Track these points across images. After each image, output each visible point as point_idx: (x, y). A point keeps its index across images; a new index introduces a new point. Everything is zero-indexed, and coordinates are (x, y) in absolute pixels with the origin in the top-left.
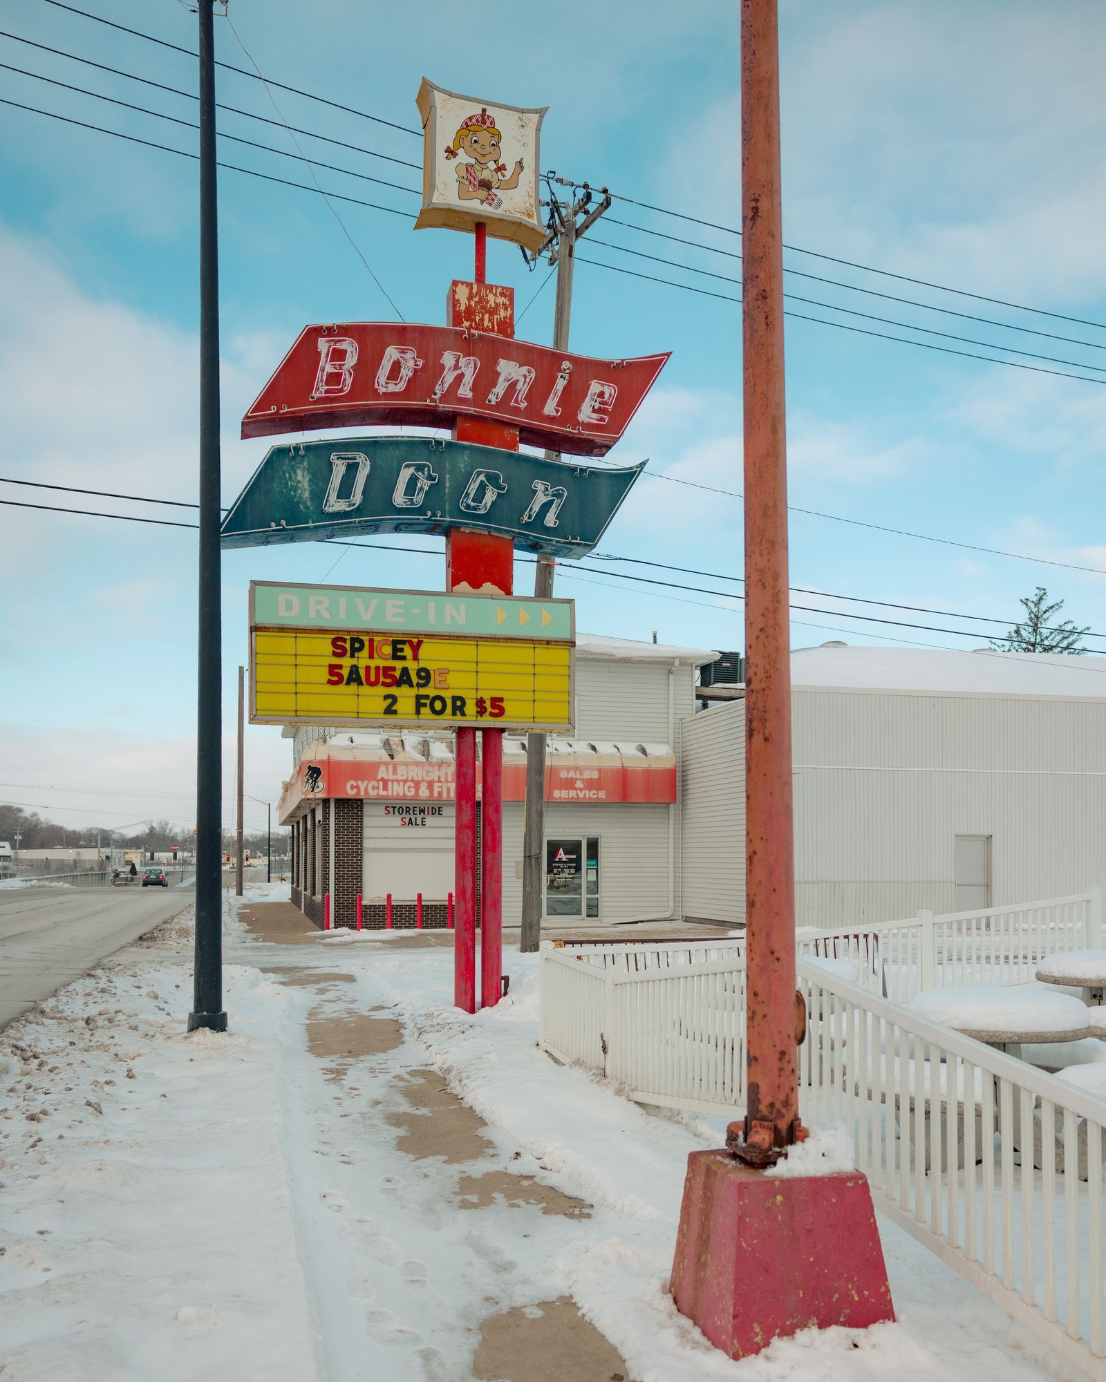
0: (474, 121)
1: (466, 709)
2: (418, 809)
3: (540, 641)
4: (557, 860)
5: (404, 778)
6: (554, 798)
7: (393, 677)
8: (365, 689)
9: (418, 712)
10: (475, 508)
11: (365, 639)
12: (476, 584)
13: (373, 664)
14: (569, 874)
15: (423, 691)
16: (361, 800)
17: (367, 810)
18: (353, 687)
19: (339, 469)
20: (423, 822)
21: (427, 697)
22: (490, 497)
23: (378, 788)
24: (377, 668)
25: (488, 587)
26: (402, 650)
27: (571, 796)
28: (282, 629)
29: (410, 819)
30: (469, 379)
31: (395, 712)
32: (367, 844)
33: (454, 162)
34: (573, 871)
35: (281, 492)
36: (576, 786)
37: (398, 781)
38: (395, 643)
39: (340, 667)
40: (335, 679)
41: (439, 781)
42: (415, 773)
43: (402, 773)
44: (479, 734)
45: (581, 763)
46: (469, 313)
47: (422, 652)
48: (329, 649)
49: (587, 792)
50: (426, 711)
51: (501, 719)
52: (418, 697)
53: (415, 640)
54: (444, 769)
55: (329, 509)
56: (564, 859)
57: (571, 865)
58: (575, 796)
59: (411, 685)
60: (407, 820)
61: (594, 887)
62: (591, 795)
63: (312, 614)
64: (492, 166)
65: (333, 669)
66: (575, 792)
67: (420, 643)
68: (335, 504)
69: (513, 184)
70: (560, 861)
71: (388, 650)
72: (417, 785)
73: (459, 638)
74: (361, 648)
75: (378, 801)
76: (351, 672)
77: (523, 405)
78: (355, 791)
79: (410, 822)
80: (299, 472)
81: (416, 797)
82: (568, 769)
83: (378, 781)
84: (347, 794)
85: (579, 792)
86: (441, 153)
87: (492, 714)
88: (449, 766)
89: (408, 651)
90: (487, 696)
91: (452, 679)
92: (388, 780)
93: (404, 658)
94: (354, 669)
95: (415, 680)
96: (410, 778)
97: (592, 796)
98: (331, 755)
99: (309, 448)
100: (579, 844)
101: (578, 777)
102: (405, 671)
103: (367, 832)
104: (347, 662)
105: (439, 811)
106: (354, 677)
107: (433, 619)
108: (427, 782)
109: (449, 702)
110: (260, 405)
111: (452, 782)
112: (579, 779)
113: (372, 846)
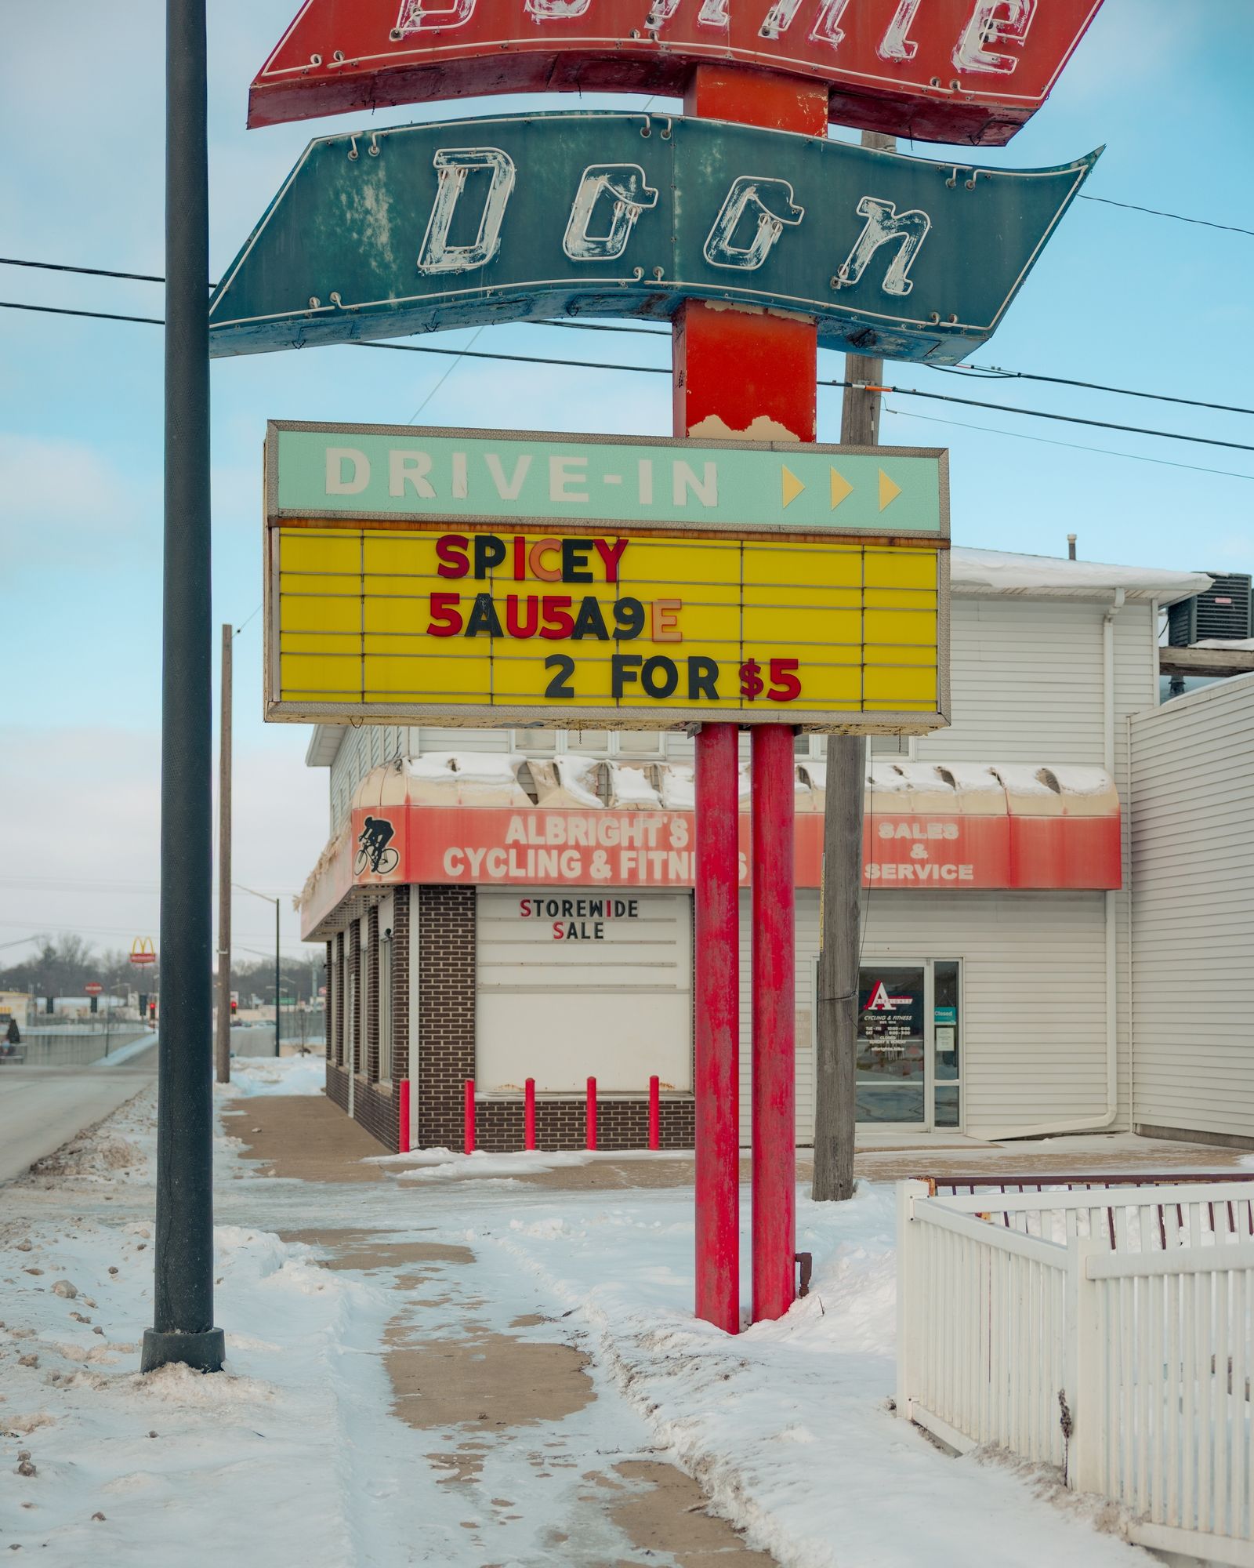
1: (720, 686)
2: (587, 905)
3: (875, 539)
4: (873, 1008)
5: (560, 841)
6: (868, 881)
7: (565, 619)
8: (508, 645)
9: (617, 693)
10: (736, 259)
11: (507, 538)
12: (738, 421)
13: (524, 590)
14: (899, 1037)
15: (627, 648)
16: (473, 887)
17: (486, 908)
18: (482, 643)
19: (452, 184)
20: (597, 931)
21: (635, 660)
22: (767, 236)
23: (506, 862)
24: (532, 601)
25: (763, 426)
26: (583, 561)
27: (901, 877)
28: (334, 521)
29: (572, 926)
31: (569, 693)
32: (486, 976)
34: (907, 1030)
35: (332, 234)
36: (913, 855)
37: (548, 849)
38: (568, 547)
39: (455, 598)
40: (444, 623)
41: (631, 847)
42: (581, 831)
43: (555, 830)
44: (745, 739)
45: (921, 808)
47: (628, 565)
48: (433, 561)
49: (936, 867)
50: (633, 689)
51: (793, 705)
52: (618, 661)
53: (611, 541)
54: (641, 822)
55: (431, 268)
56: (888, 1007)
57: (903, 1018)
58: (911, 876)
59: (603, 636)
60: (565, 928)
61: (950, 1060)
62: (944, 873)
63: (397, 489)
65: (440, 603)
66: (910, 868)
67: (621, 546)
68: (443, 258)
70: (880, 1011)
71: (553, 561)
72: (586, 855)
73: (703, 533)
74: (498, 559)
75: (505, 890)
76: (477, 611)
77: (837, 39)
78: (460, 868)
79: (572, 932)
80: (369, 192)
81: (584, 882)
82: (895, 821)
83: (507, 848)
84: (445, 874)
85: (918, 867)
87: (774, 696)
88: (651, 816)
89: (595, 564)
90: (763, 656)
91: (689, 623)
92: (528, 846)
93: (588, 578)
94: (484, 603)
95: (611, 624)
96: (572, 842)
97: (946, 876)
98: (412, 796)
99: (387, 140)
100: (919, 974)
101: (917, 835)
102: (590, 605)
103: (486, 953)
104: (468, 588)
105: (631, 909)
106: (484, 621)
107: (646, 495)
108: (606, 849)
109: (683, 670)
110: (287, 54)
111: (657, 849)
112: (920, 841)
113: (495, 983)
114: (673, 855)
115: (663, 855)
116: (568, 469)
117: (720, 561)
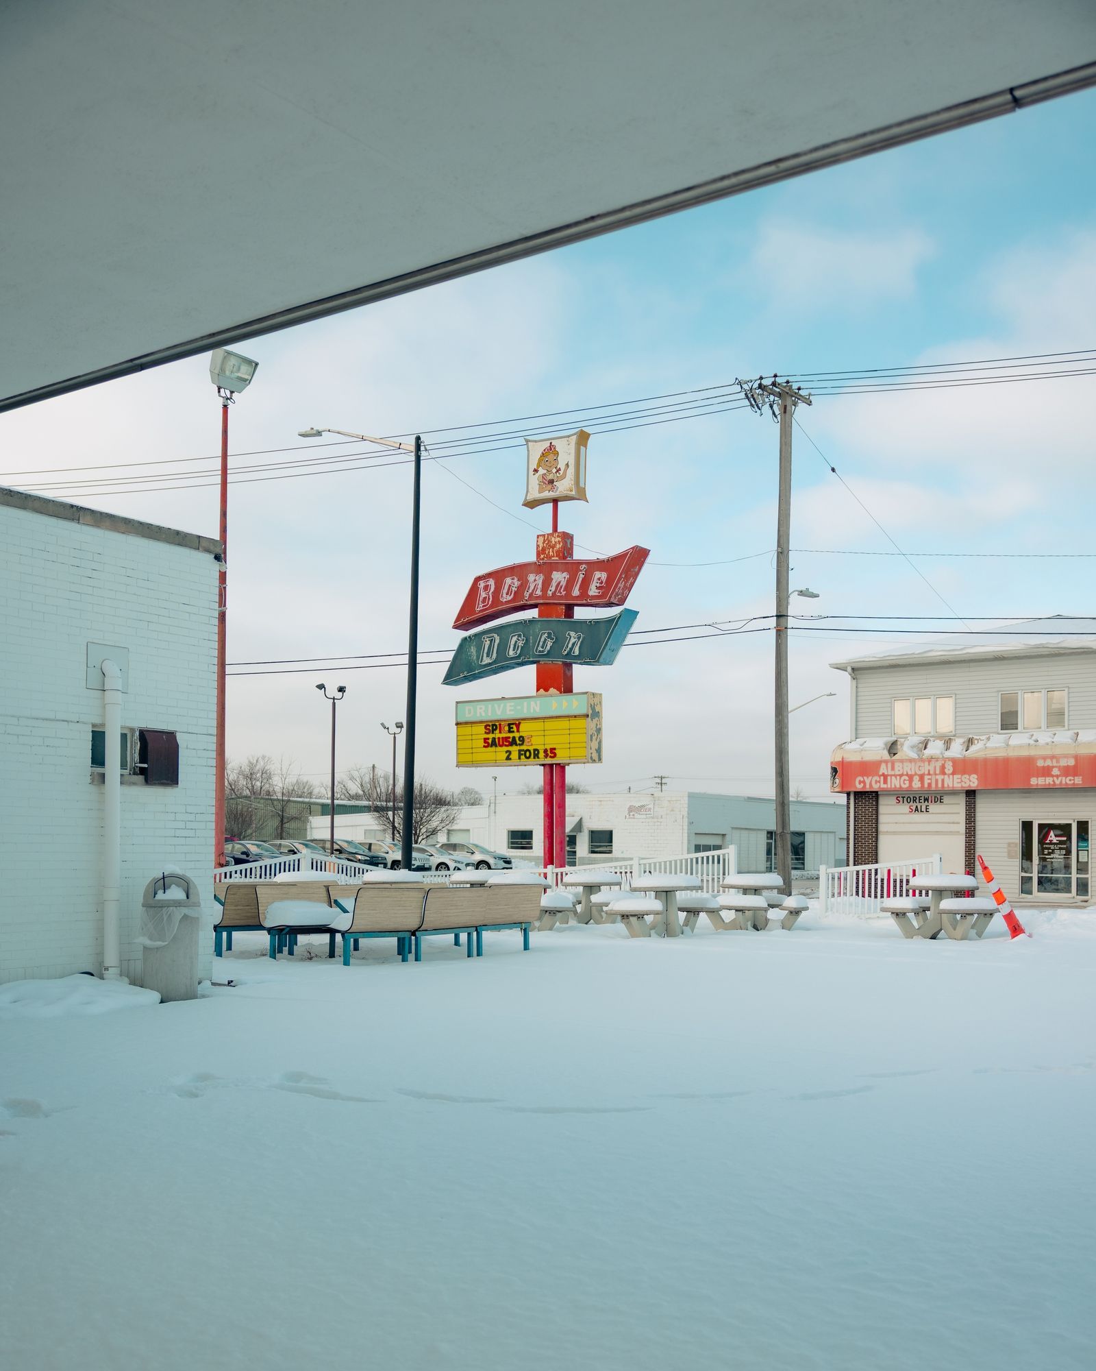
0: (546, 451)
1: (540, 755)
2: (923, 798)
3: (571, 716)
4: (1048, 841)
5: (900, 773)
6: (1032, 785)
7: (509, 741)
8: (499, 749)
9: (520, 758)
10: (543, 651)
11: (498, 724)
12: (546, 690)
13: (501, 736)
14: (1059, 855)
15: (521, 748)
16: (877, 792)
17: (883, 801)
18: (493, 748)
19: (487, 643)
20: (927, 809)
21: (523, 750)
22: (549, 644)
23: (879, 782)
24: (503, 738)
25: (552, 690)
26: (512, 728)
27: (1047, 783)
28: (466, 723)
29: (917, 807)
30: (540, 586)
31: (510, 759)
32: (882, 828)
33: (537, 475)
34: (1063, 852)
35: (465, 658)
36: (1053, 773)
37: (895, 776)
38: (509, 725)
39: (488, 739)
40: (486, 745)
41: (929, 774)
42: (909, 768)
43: (899, 768)
44: (554, 767)
45: (1057, 752)
46: (544, 550)
47: (521, 729)
48: (484, 730)
49: (1064, 778)
50: (523, 757)
51: (555, 759)
52: (520, 751)
53: (518, 722)
54: (933, 764)
55: (483, 663)
56: (1055, 841)
57: (1062, 846)
58: (1052, 783)
59: (516, 745)
60: (914, 808)
61: (1083, 868)
62: (1068, 781)
63: (478, 715)
64: (554, 470)
65: (486, 740)
66: (1051, 779)
67: (520, 723)
68: (486, 660)
69: (564, 477)
70: (1051, 843)
71: (507, 728)
72: (911, 778)
73: (536, 719)
74: (496, 729)
75: (889, 793)
76: (492, 741)
77: (564, 593)
78: (862, 785)
79: (917, 809)
80: (472, 647)
81: (909, 790)
82: (1045, 758)
83: (880, 776)
85: (1055, 778)
86: (531, 472)
87: (551, 757)
88: (937, 761)
89: (515, 729)
90: (548, 747)
91: (534, 741)
92: (888, 775)
93: (513, 732)
94: (494, 739)
95: (518, 742)
96: (905, 773)
97: (1068, 782)
98: (848, 757)
99: (476, 635)
100: (1070, 825)
101: (1055, 764)
102: (514, 738)
103: (882, 819)
104: (491, 736)
105: (941, 799)
106: (494, 744)
107: (525, 711)
108: (919, 775)
109: (532, 752)
110: (457, 620)
111: (940, 774)
112: (1056, 767)
113: (886, 830)
114: (946, 776)
115: (942, 777)
116: (510, 706)
117: (538, 725)
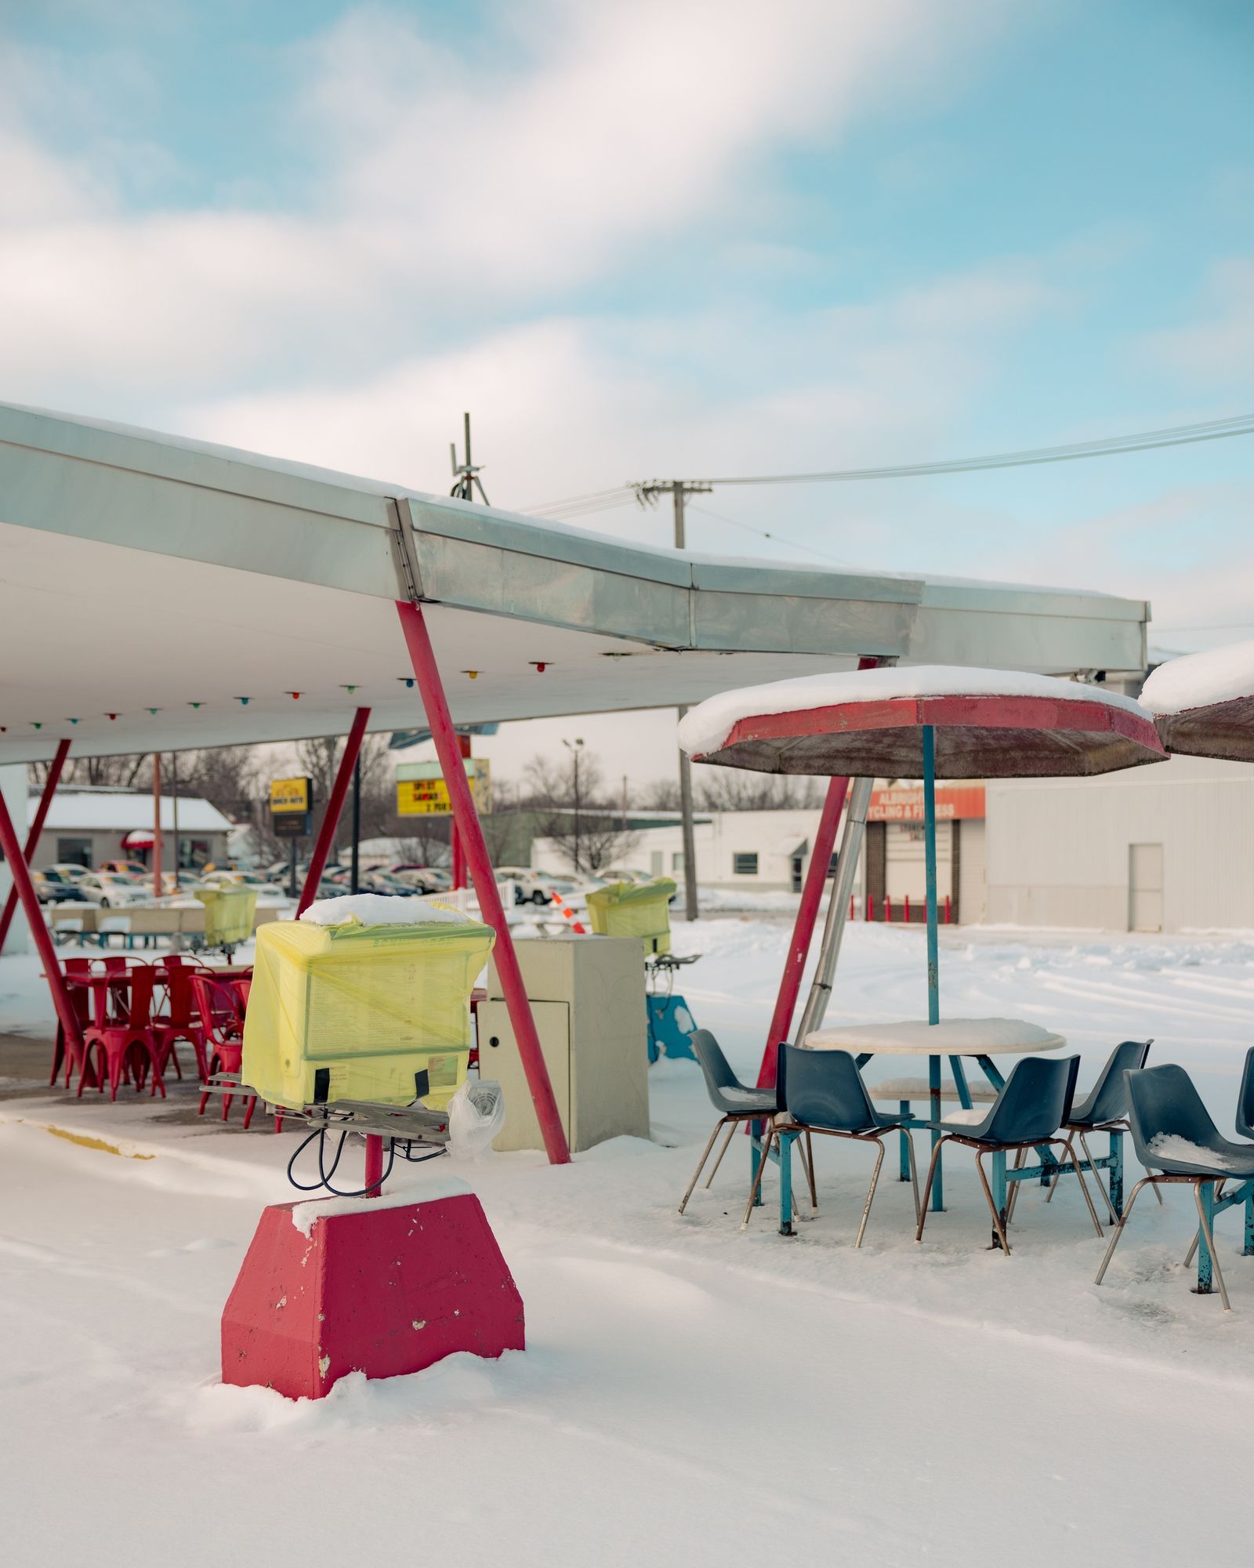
2: (920, 827)
5: (895, 803)
16: (885, 822)
17: (890, 829)
23: (880, 812)
29: (916, 835)
32: (890, 855)
37: (892, 805)
41: (917, 804)
42: (902, 798)
43: (894, 798)
47: (435, 787)
65: (415, 795)
67: (434, 782)
72: (903, 807)
75: (895, 822)
79: (916, 838)
83: (880, 806)
89: (432, 787)
96: (899, 803)
103: (890, 846)
107: (438, 772)
108: (909, 805)
109: (442, 805)
113: (892, 858)
116: (427, 769)
